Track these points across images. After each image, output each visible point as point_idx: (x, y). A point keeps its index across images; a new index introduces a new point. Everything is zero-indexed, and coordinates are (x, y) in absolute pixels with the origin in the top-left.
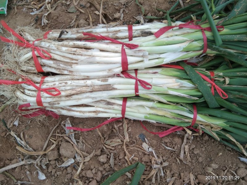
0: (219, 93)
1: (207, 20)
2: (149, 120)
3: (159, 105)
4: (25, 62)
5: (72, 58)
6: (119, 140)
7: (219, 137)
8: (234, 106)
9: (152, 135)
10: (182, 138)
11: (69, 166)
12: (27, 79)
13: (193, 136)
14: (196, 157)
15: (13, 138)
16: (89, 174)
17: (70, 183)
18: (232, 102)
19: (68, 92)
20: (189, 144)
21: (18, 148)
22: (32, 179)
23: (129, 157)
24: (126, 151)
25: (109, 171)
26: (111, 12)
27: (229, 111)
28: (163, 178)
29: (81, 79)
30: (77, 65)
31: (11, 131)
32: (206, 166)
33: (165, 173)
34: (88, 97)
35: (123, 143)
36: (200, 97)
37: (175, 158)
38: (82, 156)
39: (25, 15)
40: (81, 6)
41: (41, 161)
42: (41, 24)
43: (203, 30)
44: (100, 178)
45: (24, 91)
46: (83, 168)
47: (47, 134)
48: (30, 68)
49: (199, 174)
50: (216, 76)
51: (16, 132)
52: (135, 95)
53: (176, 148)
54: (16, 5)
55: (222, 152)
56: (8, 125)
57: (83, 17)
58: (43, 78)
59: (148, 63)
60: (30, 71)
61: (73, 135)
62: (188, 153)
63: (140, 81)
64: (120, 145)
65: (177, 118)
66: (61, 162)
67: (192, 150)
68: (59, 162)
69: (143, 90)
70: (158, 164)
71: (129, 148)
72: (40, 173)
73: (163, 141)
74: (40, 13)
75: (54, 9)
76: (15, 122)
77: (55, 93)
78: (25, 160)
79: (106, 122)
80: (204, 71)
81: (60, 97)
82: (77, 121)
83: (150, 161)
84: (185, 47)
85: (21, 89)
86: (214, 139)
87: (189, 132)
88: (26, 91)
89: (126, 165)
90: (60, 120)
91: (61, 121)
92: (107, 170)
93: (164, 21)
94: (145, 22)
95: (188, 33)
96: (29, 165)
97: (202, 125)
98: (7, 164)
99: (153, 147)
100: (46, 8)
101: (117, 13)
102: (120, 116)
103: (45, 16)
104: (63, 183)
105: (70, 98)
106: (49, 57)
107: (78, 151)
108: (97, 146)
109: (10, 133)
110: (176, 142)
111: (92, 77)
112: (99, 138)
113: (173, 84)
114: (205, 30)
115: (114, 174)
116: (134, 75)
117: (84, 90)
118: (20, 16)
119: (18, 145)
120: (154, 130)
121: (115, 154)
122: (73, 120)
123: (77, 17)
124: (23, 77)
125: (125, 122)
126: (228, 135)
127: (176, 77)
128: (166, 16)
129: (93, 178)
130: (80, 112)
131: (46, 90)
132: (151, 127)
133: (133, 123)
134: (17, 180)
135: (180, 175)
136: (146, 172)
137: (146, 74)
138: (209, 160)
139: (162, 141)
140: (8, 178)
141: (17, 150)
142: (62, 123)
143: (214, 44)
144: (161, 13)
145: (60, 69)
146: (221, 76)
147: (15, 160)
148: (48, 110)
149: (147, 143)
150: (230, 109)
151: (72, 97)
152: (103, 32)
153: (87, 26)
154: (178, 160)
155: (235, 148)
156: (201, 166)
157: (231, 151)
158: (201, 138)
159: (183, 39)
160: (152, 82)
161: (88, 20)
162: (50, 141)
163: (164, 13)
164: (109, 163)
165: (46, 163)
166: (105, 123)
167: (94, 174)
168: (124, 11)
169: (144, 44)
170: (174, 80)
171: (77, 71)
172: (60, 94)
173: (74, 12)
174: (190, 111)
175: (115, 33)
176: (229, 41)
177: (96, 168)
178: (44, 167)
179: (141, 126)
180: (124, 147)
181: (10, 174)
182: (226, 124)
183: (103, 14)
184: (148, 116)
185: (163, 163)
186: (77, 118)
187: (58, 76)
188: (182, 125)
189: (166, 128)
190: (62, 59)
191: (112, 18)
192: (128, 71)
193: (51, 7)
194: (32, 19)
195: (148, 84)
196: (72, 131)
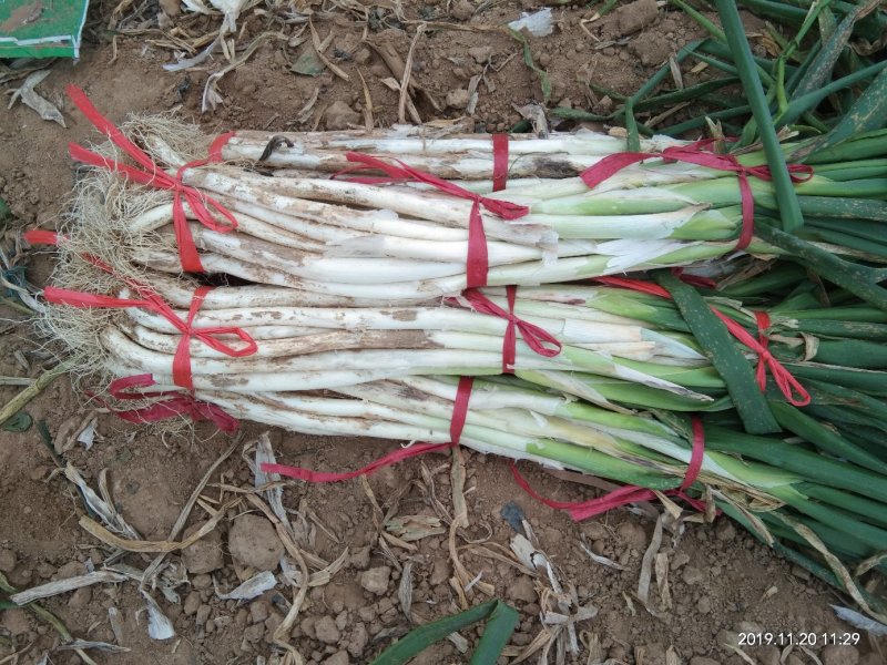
0: (782, 387)
1: (759, 141)
2: (540, 460)
3: (580, 411)
4: (148, 235)
5: (305, 233)
6: (435, 521)
7: (772, 534)
8: (828, 434)
9: (547, 511)
10: (648, 528)
11: (257, 598)
12: (147, 293)
13: (685, 523)
14: (692, 594)
15: (71, 489)
16: (326, 630)
17: (259, 659)
18: (821, 419)
19: (282, 347)
20: (671, 551)
21: (85, 523)
22: (125, 635)
23: (464, 581)
24: (455, 558)
25: (394, 624)
26: (437, 86)
27: (811, 447)
28: (575, 659)
29: (325, 304)
30: (319, 257)
31: (69, 464)
32: (722, 627)
33: (585, 644)
34: (343, 366)
35: (448, 531)
36: (719, 394)
37: (619, 595)
38: (304, 568)
39: (145, 70)
40: (337, 55)
41: (160, 576)
42: (197, 106)
43: (742, 174)
44: (362, 645)
45: (134, 333)
46: (304, 609)
47: (189, 483)
48: (162, 256)
49: (698, 654)
50: (776, 330)
51: (84, 470)
52: (501, 372)
53: (624, 560)
54: (117, 33)
55: (778, 586)
56: (57, 444)
57: (344, 95)
58: (200, 293)
59: (555, 268)
60: (161, 268)
61: (279, 493)
62: (663, 581)
63: (521, 325)
64: (434, 536)
65: (638, 460)
66: (229, 582)
67: (679, 572)
68: (225, 581)
69: (531, 357)
70: (561, 612)
71: (466, 550)
72: (156, 616)
73: (583, 535)
74: (196, 69)
75: (245, 59)
76: (83, 435)
77: (240, 346)
78: (105, 567)
79: (396, 457)
80: (738, 307)
81: (253, 360)
82: (294, 445)
83: (535, 599)
84: (679, 225)
85: (124, 323)
86: (753, 537)
87: (674, 510)
88: (142, 334)
89: (454, 605)
90: (239, 437)
91: (242, 443)
92: (387, 619)
93: (614, 130)
94: (550, 128)
95: (694, 180)
96: (118, 584)
97: (716, 487)
98: (43, 579)
99: (547, 552)
100: (218, 53)
101: (460, 90)
102: (445, 437)
103: (214, 78)
104: (235, 656)
105: (285, 366)
106: (228, 225)
107: (292, 548)
108: (357, 534)
109: (61, 469)
110: (628, 539)
111: (363, 303)
112: (366, 509)
113: (634, 346)
114: (750, 174)
115: (412, 634)
116: (503, 304)
117: (333, 341)
118: (127, 71)
119: (86, 514)
120: (554, 495)
121: (417, 567)
122: (283, 440)
123: (323, 92)
124: (135, 286)
125: (460, 459)
126: (801, 529)
127: (640, 323)
128: (624, 114)
129: (336, 645)
130: (312, 414)
131: (208, 336)
132: (545, 482)
133: (485, 466)
134: (75, 635)
135: (632, 652)
136: (521, 637)
137: (544, 304)
138: (734, 609)
139: (580, 532)
140: (40, 625)
141: (80, 529)
142: (246, 447)
143: (774, 221)
144: (606, 101)
145: (261, 267)
146: (792, 330)
147: (71, 566)
148: (203, 402)
149: (529, 536)
150: (813, 441)
151: (290, 364)
152: (408, 154)
153: (354, 126)
154: (629, 600)
155: (821, 573)
156: (705, 628)
157: (809, 583)
158: (711, 533)
159: (677, 200)
160: (562, 333)
161: (358, 106)
162: (196, 508)
163: (616, 101)
164: (397, 597)
165: (178, 582)
166: (392, 457)
167: (341, 631)
168: (481, 83)
169: (545, 206)
170: (636, 330)
171: (318, 278)
172: (254, 349)
173: (314, 74)
174: (682, 437)
175: (448, 158)
176: (827, 218)
177: (350, 610)
178: (171, 596)
179: (513, 478)
180: (452, 544)
181: (52, 614)
182: (797, 493)
183: (413, 91)
184: (541, 445)
185: (580, 609)
186: (297, 434)
187: (248, 287)
188: (652, 485)
189: (594, 488)
190: (271, 234)
191: (440, 103)
192: (485, 291)
193: (237, 52)
194: (167, 85)
195: (548, 338)
196: (276, 477)
